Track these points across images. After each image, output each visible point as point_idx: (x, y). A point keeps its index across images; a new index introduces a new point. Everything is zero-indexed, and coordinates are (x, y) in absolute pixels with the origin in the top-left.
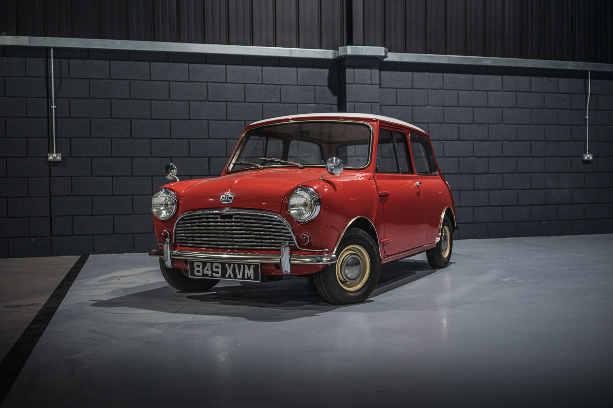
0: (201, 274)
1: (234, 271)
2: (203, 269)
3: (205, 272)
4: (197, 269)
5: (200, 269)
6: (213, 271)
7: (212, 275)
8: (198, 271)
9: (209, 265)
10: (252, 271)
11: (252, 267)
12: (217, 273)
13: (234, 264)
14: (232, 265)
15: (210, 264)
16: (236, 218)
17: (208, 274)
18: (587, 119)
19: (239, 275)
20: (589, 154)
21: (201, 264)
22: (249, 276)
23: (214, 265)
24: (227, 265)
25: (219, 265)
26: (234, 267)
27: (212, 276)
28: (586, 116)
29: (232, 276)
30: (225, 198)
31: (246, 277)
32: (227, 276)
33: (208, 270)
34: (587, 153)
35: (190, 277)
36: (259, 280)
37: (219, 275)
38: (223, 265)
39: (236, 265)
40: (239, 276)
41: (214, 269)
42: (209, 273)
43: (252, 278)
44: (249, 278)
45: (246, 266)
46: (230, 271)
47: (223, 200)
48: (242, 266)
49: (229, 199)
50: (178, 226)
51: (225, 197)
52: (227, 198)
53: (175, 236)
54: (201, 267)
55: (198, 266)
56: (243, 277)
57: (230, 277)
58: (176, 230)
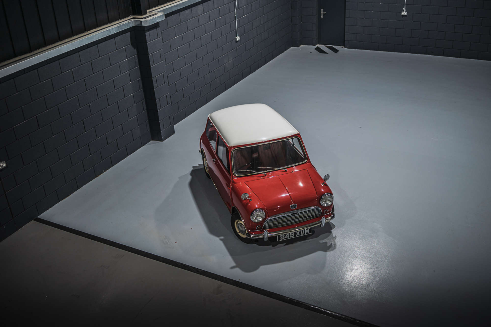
12: (292, 236)
18: (236, 16)
20: (238, 36)
22: (307, 233)
27: (289, 238)
28: (235, 14)
34: (237, 36)
42: (288, 237)
56: (304, 234)
57: (298, 235)
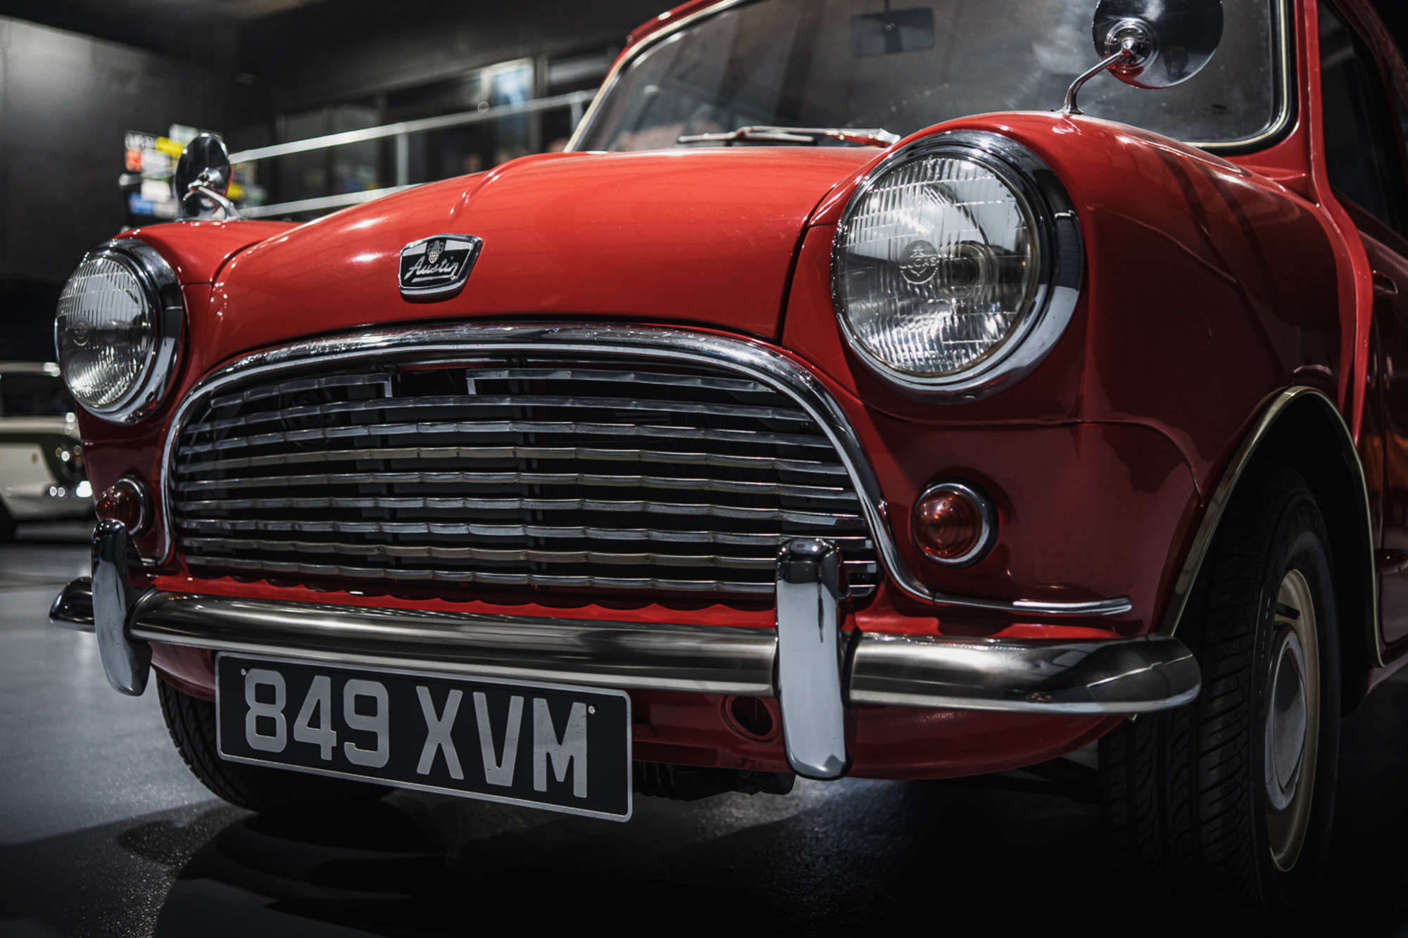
0: (277, 743)
1: (464, 733)
2: (291, 713)
3: (303, 732)
4: (256, 709)
5: (275, 711)
6: (344, 732)
7: (338, 751)
8: (266, 726)
9: (321, 688)
10: (577, 745)
11: (579, 713)
12: (367, 740)
13: (469, 688)
14: (455, 697)
15: (327, 680)
16: (486, 388)
17: (317, 748)
19: (499, 764)
21: (276, 679)
22: (560, 777)
23: (353, 688)
24: (424, 696)
25: (378, 691)
26: (467, 708)
29: (456, 772)
30: (426, 263)
31: (540, 784)
32: (424, 766)
33: (315, 722)
35: (224, 756)
36: (625, 812)
37: (380, 756)
38: (401, 688)
39: (480, 698)
40: (500, 773)
41: (356, 722)
42: (325, 737)
43: (580, 790)
44: (560, 791)
45: (541, 707)
46: (439, 732)
47: (414, 275)
48: (516, 703)
49: (451, 263)
50: (187, 451)
51: (426, 255)
52: (439, 262)
53: (175, 512)
54: (281, 699)
55: (266, 695)
56: (522, 784)
57: (439, 773)
58: (173, 474)
